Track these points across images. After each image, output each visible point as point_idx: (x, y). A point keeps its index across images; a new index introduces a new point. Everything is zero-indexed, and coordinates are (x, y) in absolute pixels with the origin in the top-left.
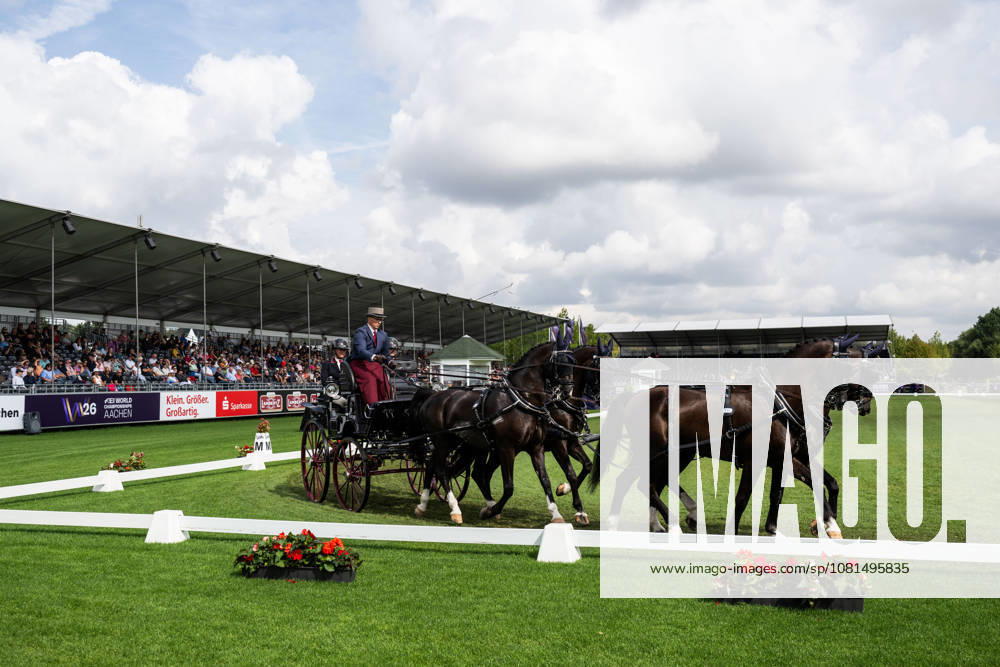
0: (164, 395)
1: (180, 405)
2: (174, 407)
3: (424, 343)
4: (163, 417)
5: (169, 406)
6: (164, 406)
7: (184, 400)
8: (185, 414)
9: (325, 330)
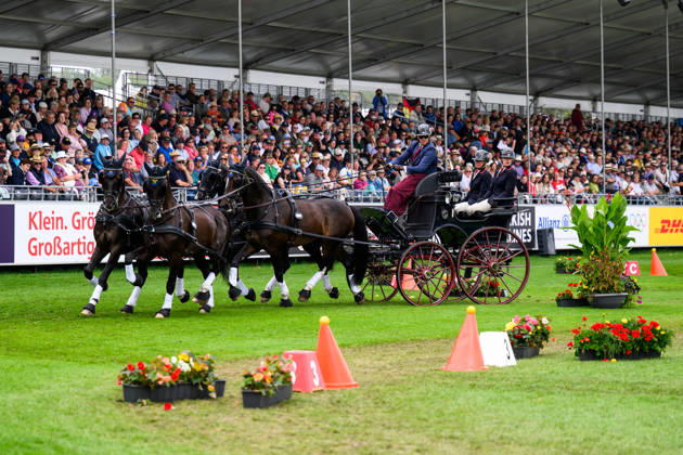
0: (22, 210)
1: (56, 233)
2: (45, 236)
3: (647, 104)
4: (22, 257)
5: (34, 233)
6: (22, 234)
7: (67, 222)
8: (68, 250)
9: (409, 72)
